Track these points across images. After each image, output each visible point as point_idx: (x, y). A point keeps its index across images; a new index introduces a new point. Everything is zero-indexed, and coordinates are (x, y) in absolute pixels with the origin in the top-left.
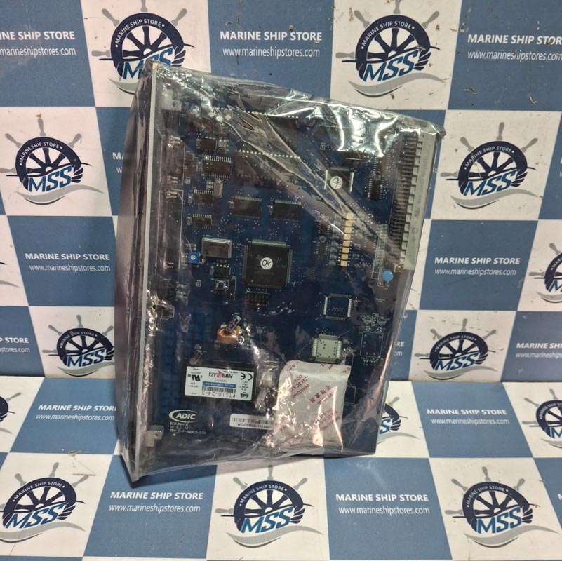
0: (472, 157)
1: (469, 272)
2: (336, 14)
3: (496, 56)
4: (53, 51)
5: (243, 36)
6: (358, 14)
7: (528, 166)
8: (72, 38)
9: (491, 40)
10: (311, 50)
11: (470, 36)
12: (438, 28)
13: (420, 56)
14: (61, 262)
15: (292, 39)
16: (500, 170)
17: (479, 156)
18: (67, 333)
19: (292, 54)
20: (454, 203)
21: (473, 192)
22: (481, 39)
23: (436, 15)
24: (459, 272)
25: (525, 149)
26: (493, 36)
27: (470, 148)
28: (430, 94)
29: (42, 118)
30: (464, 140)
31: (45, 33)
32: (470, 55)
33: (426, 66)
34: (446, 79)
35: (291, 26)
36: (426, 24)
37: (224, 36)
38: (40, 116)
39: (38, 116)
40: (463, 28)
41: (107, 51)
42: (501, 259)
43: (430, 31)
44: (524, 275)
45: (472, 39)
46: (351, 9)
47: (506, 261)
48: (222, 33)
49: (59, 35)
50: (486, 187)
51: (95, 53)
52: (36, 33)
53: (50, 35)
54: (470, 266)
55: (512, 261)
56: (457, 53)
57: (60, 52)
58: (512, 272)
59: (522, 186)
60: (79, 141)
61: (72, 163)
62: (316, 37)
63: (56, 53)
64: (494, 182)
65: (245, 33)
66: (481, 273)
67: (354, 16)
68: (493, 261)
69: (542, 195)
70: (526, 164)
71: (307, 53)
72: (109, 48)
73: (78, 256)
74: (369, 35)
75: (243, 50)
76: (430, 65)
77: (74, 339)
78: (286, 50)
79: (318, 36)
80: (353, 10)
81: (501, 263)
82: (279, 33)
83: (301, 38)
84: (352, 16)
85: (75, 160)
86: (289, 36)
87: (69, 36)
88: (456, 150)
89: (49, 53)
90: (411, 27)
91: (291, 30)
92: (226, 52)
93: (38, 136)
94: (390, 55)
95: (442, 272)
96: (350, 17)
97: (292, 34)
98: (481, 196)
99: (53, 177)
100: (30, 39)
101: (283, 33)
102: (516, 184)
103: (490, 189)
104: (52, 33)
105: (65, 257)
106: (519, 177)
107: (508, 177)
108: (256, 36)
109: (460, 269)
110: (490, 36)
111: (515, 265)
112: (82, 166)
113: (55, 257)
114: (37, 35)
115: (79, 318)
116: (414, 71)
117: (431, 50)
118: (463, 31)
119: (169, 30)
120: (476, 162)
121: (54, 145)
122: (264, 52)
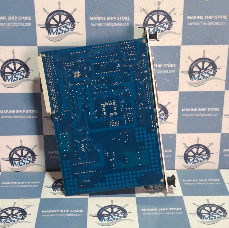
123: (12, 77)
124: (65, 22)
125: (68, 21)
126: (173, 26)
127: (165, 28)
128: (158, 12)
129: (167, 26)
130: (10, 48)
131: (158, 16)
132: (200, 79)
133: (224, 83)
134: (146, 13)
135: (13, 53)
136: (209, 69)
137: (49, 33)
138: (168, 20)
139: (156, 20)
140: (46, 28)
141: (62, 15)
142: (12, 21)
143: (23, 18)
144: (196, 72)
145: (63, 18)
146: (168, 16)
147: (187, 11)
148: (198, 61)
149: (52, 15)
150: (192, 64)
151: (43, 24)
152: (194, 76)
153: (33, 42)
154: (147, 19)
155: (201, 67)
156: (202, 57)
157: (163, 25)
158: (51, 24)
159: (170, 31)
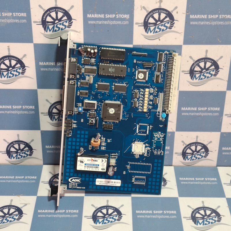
0: (195, 64)
1: (197, 114)
2: (135, 8)
3: (202, 23)
4: (17, 21)
5: (97, 16)
6: (144, 8)
7: (220, 67)
8: (25, 16)
9: (200, 17)
10: (125, 22)
11: (191, 16)
12: (177, 13)
13: (170, 23)
14: (12, 110)
15: (117, 17)
16: (207, 69)
17: (198, 64)
18: (12, 143)
19: (117, 23)
20: (188, 83)
21: (196, 79)
22: (196, 17)
23: (176, 8)
24: (193, 114)
25: (218, 60)
26: (201, 15)
27: (194, 60)
28: (175, 39)
29: (10, 47)
30: (191, 57)
31: (14, 14)
32: (191, 23)
33: (173, 28)
34: (181, 33)
35: (117, 13)
36: (172, 11)
37: (89, 16)
38: (9, 47)
39: (8, 47)
40: (188, 13)
41: (40, 21)
42: (211, 108)
43: (174, 14)
44: (222, 116)
45: (192, 17)
46: (141, 6)
47: (214, 109)
48: (88, 15)
49: (20, 15)
50: (202, 77)
51: (35, 22)
52: (10, 13)
53: (16, 14)
54: (197, 111)
55: (216, 109)
56: (186, 22)
57: (20, 21)
58: (217, 114)
59: (218, 76)
60: (25, 57)
61: (21, 66)
62: (127, 17)
63: (18, 21)
64: (205, 74)
65: (98, 15)
66: (203, 114)
67: (143, 9)
68: (207, 109)
69: (227, 80)
70: (219, 67)
71: (123, 23)
72: (41, 20)
73: (20, 107)
74: (149, 16)
75: (97, 22)
76: (175, 27)
77: (14, 146)
78: (115, 22)
79: (128, 16)
80: (142, 6)
81: (211, 110)
82: (112, 15)
83: (121, 17)
84: (142, 8)
85: (23, 65)
86: (116, 16)
87: (24, 15)
88: (188, 61)
89: (15, 21)
90: (166, 13)
91: (117, 14)
92: (89, 22)
93: (7, 55)
94: (158, 23)
95: (185, 114)
96: (141, 9)
97: (117, 15)
98: (200, 81)
99: (12, 72)
100: (7, 15)
101: (113, 15)
102: (215, 75)
103: (203, 77)
104: (17, 13)
105: (14, 107)
106: (216, 72)
107: (211, 72)
108: (102, 16)
109: (193, 113)
110: (199, 16)
111: (218, 111)
112: (26, 68)
113: (10, 107)
114: (10, 14)
115: (18, 135)
116: (168, 30)
117: (175, 21)
118: (188, 14)
119: (66, 13)
120: (197, 66)
121: (14, 59)
122: (106, 22)
123: (8, 73)
124: (62, 20)
125: (65, 18)
126: (174, 25)
127: (167, 27)
128: (159, 10)
129: (168, 25)
130: (6, 45)
131: (160, 15)
132: (202, 79)
133: (226, 83)
134: (147, 11)
135: (9, 49)
136: (211, 69)
137: (45, 30)
138: (169, 18)
139: (157, 19)
140: (42, 25)
141: (59, 12)
142: (6, 17)
143: (18, 14)
144: (197, 71)
145: (60, 15)
146: (169, 15)
147: (190, 10)
148: (199, 60)
149: (49, 12)
150: (193, 64)
151: (38, 21)
152: (195, 76)
153: (28, 39)
154: (148, 17)
155: (203, 67)
156: (204, 57)
157: (165, 24)
158: (47, 21)
159: (172, 30)
